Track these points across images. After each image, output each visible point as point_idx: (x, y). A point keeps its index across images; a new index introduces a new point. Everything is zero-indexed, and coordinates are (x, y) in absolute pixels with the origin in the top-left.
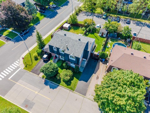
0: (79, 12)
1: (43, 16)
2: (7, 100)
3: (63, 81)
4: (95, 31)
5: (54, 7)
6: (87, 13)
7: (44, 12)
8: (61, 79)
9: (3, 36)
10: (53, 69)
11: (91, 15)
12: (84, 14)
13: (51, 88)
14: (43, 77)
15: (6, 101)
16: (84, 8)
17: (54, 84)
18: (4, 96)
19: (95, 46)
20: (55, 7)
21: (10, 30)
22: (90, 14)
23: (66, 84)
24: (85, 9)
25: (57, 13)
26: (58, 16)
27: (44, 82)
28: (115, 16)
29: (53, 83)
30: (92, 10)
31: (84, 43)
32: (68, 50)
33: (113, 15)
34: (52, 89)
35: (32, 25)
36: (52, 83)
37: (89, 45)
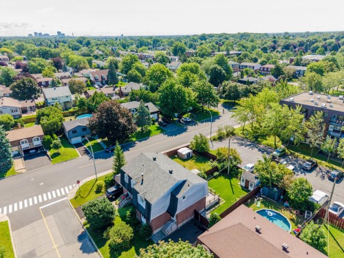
0: (228, 135)
1: (159, 131)
2: (12, 239)
3: (109, 246)
4: (237, 174)
5: (186, 122)
6: (242, 140)
7: (164, 126)
8: (109, 239)
9: (85, 146)
10: (100, 211)
11: (250, 145)
12: (236, 141)
13: (81, 249)
14: (85, 225)
15: (9, 239)
16: (242, 132)
17: (93, 245)
18: (13, 231)
19: (217, 203)
20: (189, 122)
21: (99, 141)
22: (248, 143)
23: (110, 252)
24: (243, 134)
25: (185, 130)
26: (184, 134)
27: (80, 234)
28: (308, 158)
29: (91, 242)
30: (256, 138)
31: (175, 179)
32: (142, 184)
33: (302, 156)
34: (81, 252)
35: (134, 139)
36: (90, 240)
37: (184, 187)
